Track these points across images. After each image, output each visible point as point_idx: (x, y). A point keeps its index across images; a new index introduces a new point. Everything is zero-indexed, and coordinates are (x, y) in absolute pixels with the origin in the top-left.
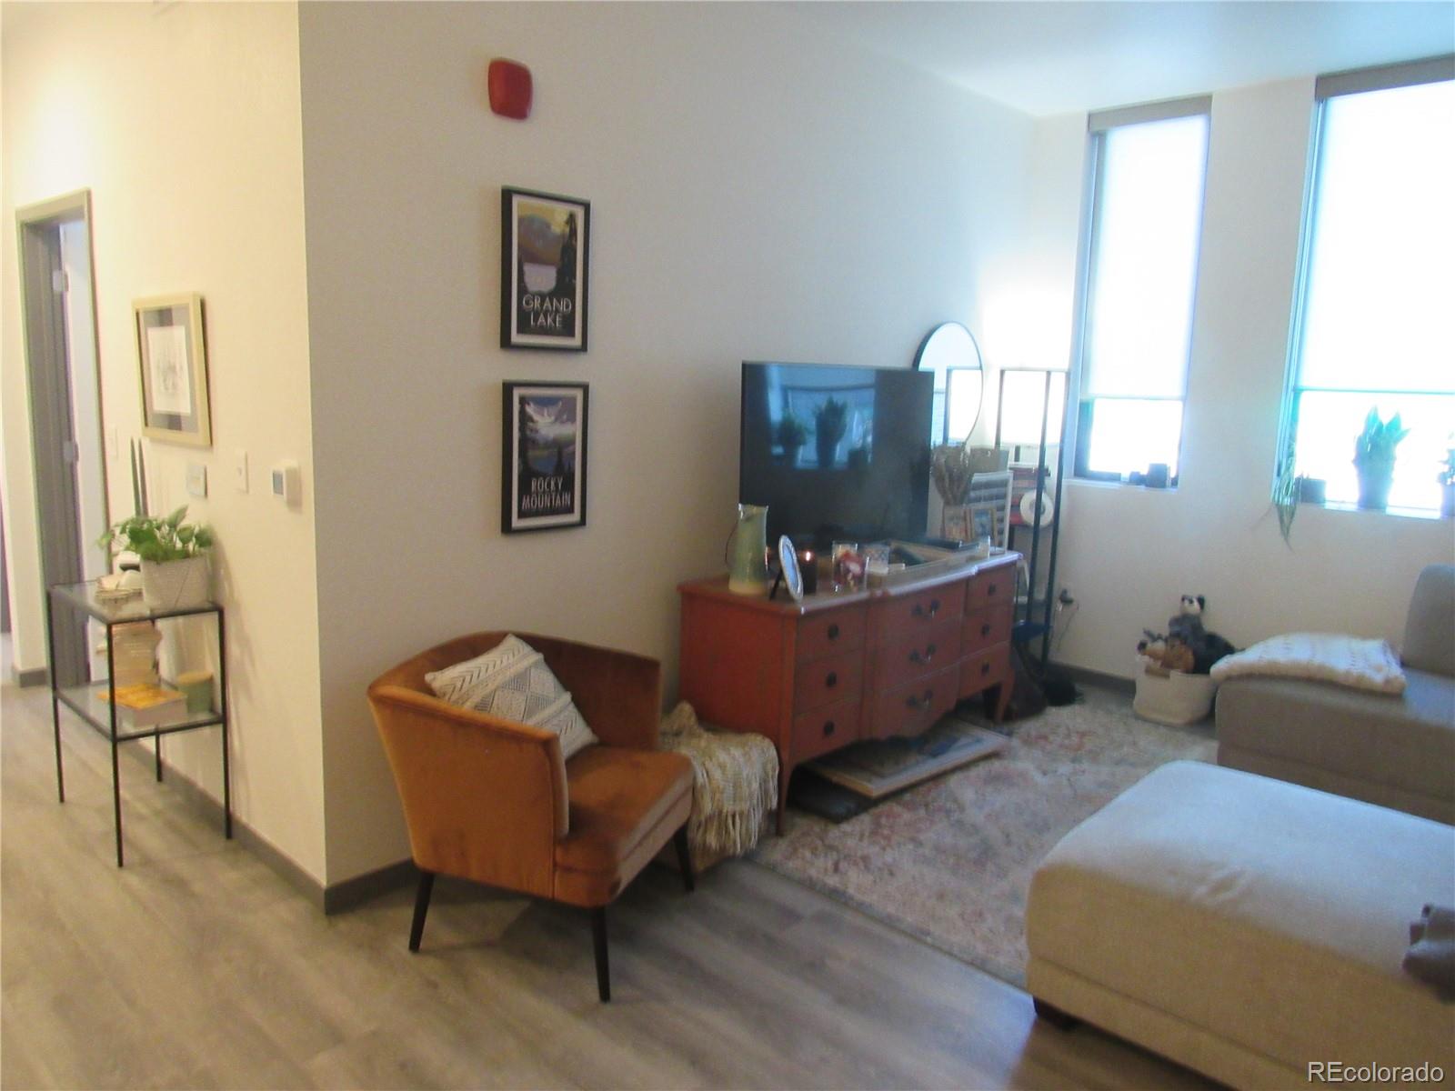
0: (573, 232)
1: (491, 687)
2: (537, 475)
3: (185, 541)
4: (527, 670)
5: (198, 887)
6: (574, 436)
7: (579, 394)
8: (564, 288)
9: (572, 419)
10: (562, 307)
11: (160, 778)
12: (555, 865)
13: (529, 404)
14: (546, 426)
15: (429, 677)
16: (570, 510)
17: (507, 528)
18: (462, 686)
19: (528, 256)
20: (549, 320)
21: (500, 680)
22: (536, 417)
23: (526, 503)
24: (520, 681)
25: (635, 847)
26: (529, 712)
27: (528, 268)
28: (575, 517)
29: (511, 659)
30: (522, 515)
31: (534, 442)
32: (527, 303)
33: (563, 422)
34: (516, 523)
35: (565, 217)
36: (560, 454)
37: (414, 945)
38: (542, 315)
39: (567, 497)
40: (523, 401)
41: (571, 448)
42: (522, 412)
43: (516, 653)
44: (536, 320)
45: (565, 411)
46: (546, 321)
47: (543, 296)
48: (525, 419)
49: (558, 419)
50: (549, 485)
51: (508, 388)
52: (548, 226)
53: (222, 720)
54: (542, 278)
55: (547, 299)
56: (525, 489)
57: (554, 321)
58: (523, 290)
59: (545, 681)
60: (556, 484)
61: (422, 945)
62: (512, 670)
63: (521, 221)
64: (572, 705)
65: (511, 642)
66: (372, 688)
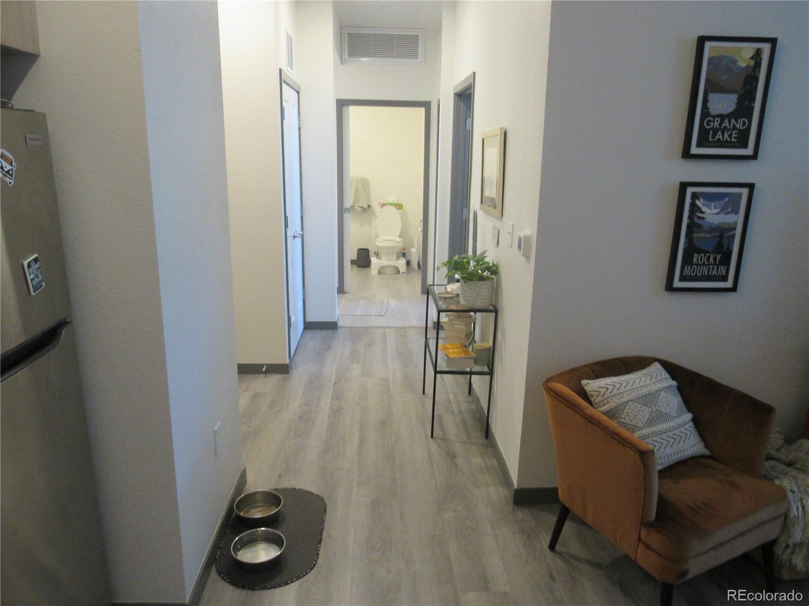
0: (758, 65)
1: (625, 399)
2: (699, 251)
3: (483, 271)
4: (659, 391)
5: (460, 461)
6: (736, 223)
7: (745, 192)
8: (744, 110)
9: (736, 212)
10: (739, 126)
11: (470, 393)
12: (640, 539)
13: (699, 200)
14: (711, 215)
15: (584, 382)
16: (724, 278)
17: (670, 288)
18: (604, 394)
19: (714, 87)
20: (726, 136)
21: (633, 395)
22: (704, 209)
23: (687, 271)
24: (648, 399)
25: (710, 550)
26: (650, 423)
27: (711, 96)
28: (729, 284)
29: (648, 382)
30: (683, 278)
31: (699, 226)
32: (708, 124)
33: (726, 214)
34: (677, 284)
35: (751, 53)
36: (721, 237)
37: (552, 546)
38: (720, 133)
39: (723, 270)
40: (695, 196)
41: (733, 232)
42: (693, 205)
43: (654, 377)
44: (714, 137)
45: (732, 204)
46: (723, 137)
47: (722, 117)
48: (694, 208)
49: (723, 210)
50: (709, 258)
51: (684, 186)
52: (735, 62)
53: (491, 373)
54: (723, 104)
55: (726, 120)
56: (687, 260)
57: (730, 136)
58: (705, 113)
59: (672, 402)
60: (715, 259)
61: (557, 547)
62: (645, 390)
63: (710, 60)
64: (691, 424)
65: (657, 366)
66: (547, 381)
